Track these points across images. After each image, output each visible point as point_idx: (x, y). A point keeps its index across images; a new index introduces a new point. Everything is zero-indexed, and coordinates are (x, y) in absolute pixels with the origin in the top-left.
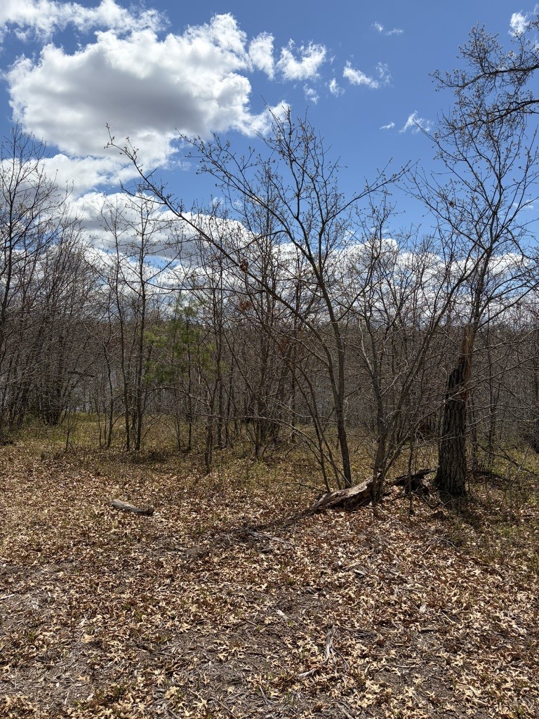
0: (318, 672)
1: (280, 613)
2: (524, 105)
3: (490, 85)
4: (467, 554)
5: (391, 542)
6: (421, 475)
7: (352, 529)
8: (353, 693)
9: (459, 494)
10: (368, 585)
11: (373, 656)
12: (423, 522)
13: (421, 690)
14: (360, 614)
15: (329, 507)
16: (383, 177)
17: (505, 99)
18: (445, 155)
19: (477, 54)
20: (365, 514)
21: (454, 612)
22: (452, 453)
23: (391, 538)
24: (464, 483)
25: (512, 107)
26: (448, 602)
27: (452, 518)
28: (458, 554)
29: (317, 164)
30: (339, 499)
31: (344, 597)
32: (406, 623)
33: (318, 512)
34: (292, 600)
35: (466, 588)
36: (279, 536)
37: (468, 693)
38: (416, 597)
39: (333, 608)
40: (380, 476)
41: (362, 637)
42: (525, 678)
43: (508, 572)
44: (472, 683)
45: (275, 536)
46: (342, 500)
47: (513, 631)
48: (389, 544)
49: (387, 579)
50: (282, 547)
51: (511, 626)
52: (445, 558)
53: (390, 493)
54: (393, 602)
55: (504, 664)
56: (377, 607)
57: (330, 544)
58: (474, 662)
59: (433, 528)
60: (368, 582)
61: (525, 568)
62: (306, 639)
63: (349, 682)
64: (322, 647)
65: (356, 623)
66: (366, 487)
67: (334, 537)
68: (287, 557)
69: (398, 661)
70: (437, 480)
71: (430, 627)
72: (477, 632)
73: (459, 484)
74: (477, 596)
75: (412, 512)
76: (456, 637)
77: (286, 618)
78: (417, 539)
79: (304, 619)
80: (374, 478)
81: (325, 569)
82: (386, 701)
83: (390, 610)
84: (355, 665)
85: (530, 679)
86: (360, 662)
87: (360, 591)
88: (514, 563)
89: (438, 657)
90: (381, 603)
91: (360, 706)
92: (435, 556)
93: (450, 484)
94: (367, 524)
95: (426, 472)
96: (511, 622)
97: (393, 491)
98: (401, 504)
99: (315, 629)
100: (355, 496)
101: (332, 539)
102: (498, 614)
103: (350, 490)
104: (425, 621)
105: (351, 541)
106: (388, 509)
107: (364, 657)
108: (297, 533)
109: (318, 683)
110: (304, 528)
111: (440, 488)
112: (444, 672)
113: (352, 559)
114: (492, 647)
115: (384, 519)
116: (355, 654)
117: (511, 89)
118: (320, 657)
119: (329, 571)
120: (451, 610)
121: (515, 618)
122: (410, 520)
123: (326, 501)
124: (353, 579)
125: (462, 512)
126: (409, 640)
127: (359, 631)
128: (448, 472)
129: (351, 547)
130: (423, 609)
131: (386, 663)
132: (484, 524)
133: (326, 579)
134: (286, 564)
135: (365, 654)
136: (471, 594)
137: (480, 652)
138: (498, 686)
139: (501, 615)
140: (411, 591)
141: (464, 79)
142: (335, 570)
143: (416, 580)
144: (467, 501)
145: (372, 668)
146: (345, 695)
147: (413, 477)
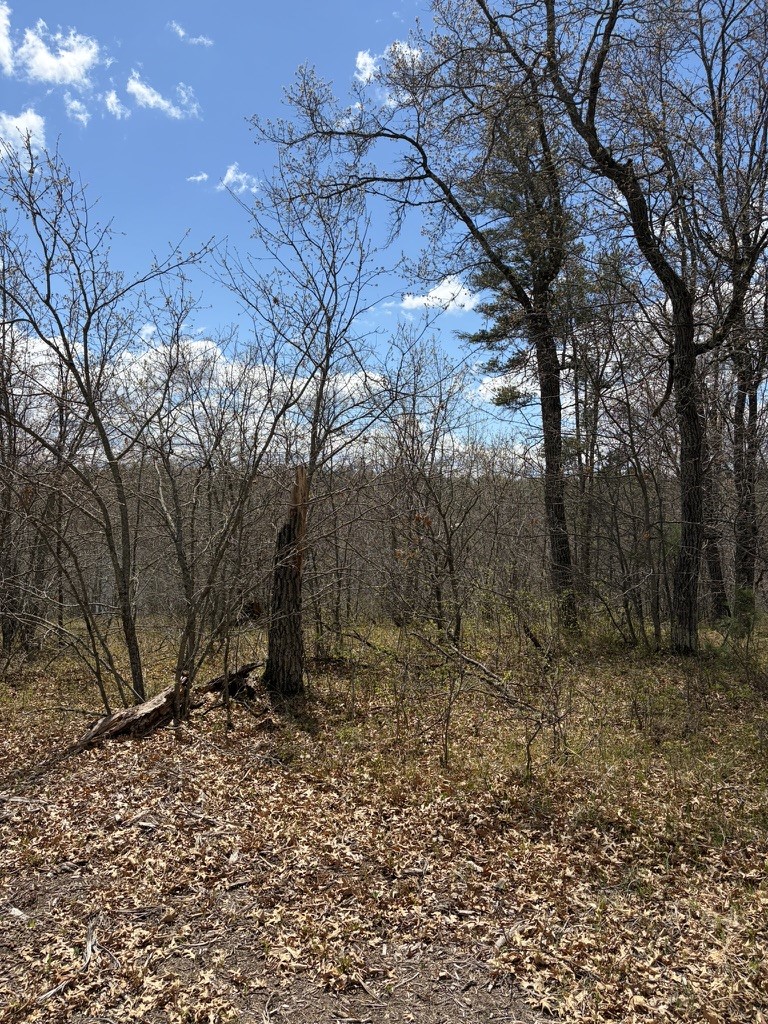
0: (71, 986)
1: (16, 912)
2: (365, 182)
3: (324, 148)
4: (298, 771)
5: (197, 772)
6: (245, 672)
7: (140, 764)
8: (124, 1000)
9: (294, 692)
10: (159, 841)
11: (157, 941)
12: (245, 737)
13: (222, 970)
14: (143, 885)
15: (108, 737)
16: (178, 255)
17: (343, 170)
18: (264, 233)
19: (306, 103)
20: (162, 739)
21: (275, 851)
22: (285, 637)
23: (198, 768)
24: (301, 676)
25: (352, 182)
26: (269, 839)
27: (284, 727)
28: (286, 773)
29: (76, 223)
30: (123, 722)
31: (120, 866)
32: (209, 883)
33: (90, 745)
34: (37, 889)
35: (293, 817)
36: (22, 794)
37: (285, 957)
38: (226, 844)
39: (102, 886)
40: (187, 680)
41: (144, 918)
42: (356, 919)
43: (346, 785)
44: (289, 942)
45: (15, 794)
46: (129, 724)
47: (347, 860)
48: (194, 776)
49: (187, 826)
50: (25, 809)
51: (344, 855)
52: (269, 782)
53: (202, 704)
54: (193, 857)
55: (333, 906)
56: (170, 869)
57: (105, 791)
58: (296, 913)
59: (257, 744)
60: (158, 836)
61: (366, 776)
62: (56, 942)
63: (117, 986)
64: (80, 948)
65: (136, 900)
66: (165, 700)
67: (112, 778)
68: (33, 824)
69: (194, 937)
70: (266, 677)
71: (241, 880)
72: (303, 871)
73: (295, 679)
74: (306, 824)
75: (230, 726)
76: (276, 886)
77: (25, 917)
78: (234, 762)
79: (55, 913)
80: (177, 686)
81: (93, 830)
82: (172, 999)
83: (187, 869)
84: (130, 961)
85: (362, 918)
86: (138, 954)
87: (145, 852)
88: (355, 772)
89: (249, 918)
90: (176, 862)
91: (133, 1017)
92: (256, 781)
93: (283, 680)
94: (165, 752)
95: (252, 668)
96: (344, 849)
97: (206, 700)
98: (216, 717)
99: (72, 924)
100: (147, 715)
101: (109, 783)
102: (329, 843)
103: (141, 707)
104: (235, 873)
105: (136, 782)
106: (197, 727)
107: (143, 945)
108: (53, 783)
109: (70, 1002)
110: (64, 776)
111: (270, 688)
112: (255, 937)
113: (138, 807)
114: (320, 887)
115: (189, 743)
116: (130, 945)
117: (349, 158)
118: (76, 963)
119: (100, 833)
120: (271, 850)
121: (351, 843)
122: (226, 737)
123: (104, 728)
124: (137, 837)
125: (296, 717)
126: (211, 905)
127: (140, 910)
128: (280, 664)
129: (137, 791)
130: (233, 858)
131: (176, 946)
132: (324, 728)
133: (95, 845)
134: (31, 836)
135: (147, 941)
136: (298, 823)
137: (304, 897)
138: (323, 937)
139: (332, 842)
140: (219, 837)
141: (291, 133)
142: (110, 829)
143: (228, 820)
144: (305, 700)
145: (155, 957)
146: (111, 1007)
147: (232, 676)
